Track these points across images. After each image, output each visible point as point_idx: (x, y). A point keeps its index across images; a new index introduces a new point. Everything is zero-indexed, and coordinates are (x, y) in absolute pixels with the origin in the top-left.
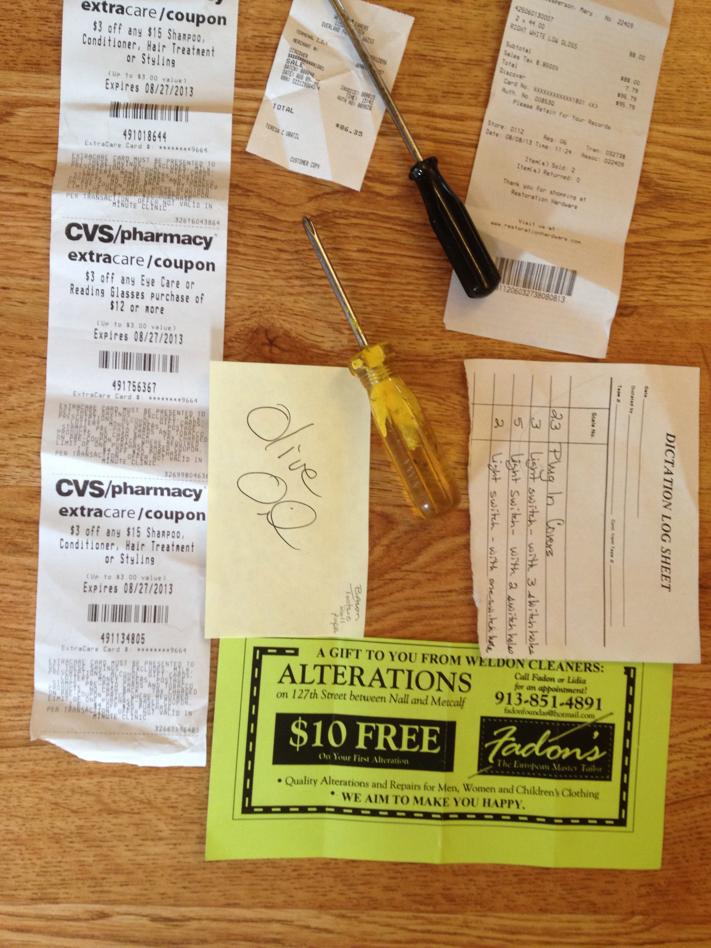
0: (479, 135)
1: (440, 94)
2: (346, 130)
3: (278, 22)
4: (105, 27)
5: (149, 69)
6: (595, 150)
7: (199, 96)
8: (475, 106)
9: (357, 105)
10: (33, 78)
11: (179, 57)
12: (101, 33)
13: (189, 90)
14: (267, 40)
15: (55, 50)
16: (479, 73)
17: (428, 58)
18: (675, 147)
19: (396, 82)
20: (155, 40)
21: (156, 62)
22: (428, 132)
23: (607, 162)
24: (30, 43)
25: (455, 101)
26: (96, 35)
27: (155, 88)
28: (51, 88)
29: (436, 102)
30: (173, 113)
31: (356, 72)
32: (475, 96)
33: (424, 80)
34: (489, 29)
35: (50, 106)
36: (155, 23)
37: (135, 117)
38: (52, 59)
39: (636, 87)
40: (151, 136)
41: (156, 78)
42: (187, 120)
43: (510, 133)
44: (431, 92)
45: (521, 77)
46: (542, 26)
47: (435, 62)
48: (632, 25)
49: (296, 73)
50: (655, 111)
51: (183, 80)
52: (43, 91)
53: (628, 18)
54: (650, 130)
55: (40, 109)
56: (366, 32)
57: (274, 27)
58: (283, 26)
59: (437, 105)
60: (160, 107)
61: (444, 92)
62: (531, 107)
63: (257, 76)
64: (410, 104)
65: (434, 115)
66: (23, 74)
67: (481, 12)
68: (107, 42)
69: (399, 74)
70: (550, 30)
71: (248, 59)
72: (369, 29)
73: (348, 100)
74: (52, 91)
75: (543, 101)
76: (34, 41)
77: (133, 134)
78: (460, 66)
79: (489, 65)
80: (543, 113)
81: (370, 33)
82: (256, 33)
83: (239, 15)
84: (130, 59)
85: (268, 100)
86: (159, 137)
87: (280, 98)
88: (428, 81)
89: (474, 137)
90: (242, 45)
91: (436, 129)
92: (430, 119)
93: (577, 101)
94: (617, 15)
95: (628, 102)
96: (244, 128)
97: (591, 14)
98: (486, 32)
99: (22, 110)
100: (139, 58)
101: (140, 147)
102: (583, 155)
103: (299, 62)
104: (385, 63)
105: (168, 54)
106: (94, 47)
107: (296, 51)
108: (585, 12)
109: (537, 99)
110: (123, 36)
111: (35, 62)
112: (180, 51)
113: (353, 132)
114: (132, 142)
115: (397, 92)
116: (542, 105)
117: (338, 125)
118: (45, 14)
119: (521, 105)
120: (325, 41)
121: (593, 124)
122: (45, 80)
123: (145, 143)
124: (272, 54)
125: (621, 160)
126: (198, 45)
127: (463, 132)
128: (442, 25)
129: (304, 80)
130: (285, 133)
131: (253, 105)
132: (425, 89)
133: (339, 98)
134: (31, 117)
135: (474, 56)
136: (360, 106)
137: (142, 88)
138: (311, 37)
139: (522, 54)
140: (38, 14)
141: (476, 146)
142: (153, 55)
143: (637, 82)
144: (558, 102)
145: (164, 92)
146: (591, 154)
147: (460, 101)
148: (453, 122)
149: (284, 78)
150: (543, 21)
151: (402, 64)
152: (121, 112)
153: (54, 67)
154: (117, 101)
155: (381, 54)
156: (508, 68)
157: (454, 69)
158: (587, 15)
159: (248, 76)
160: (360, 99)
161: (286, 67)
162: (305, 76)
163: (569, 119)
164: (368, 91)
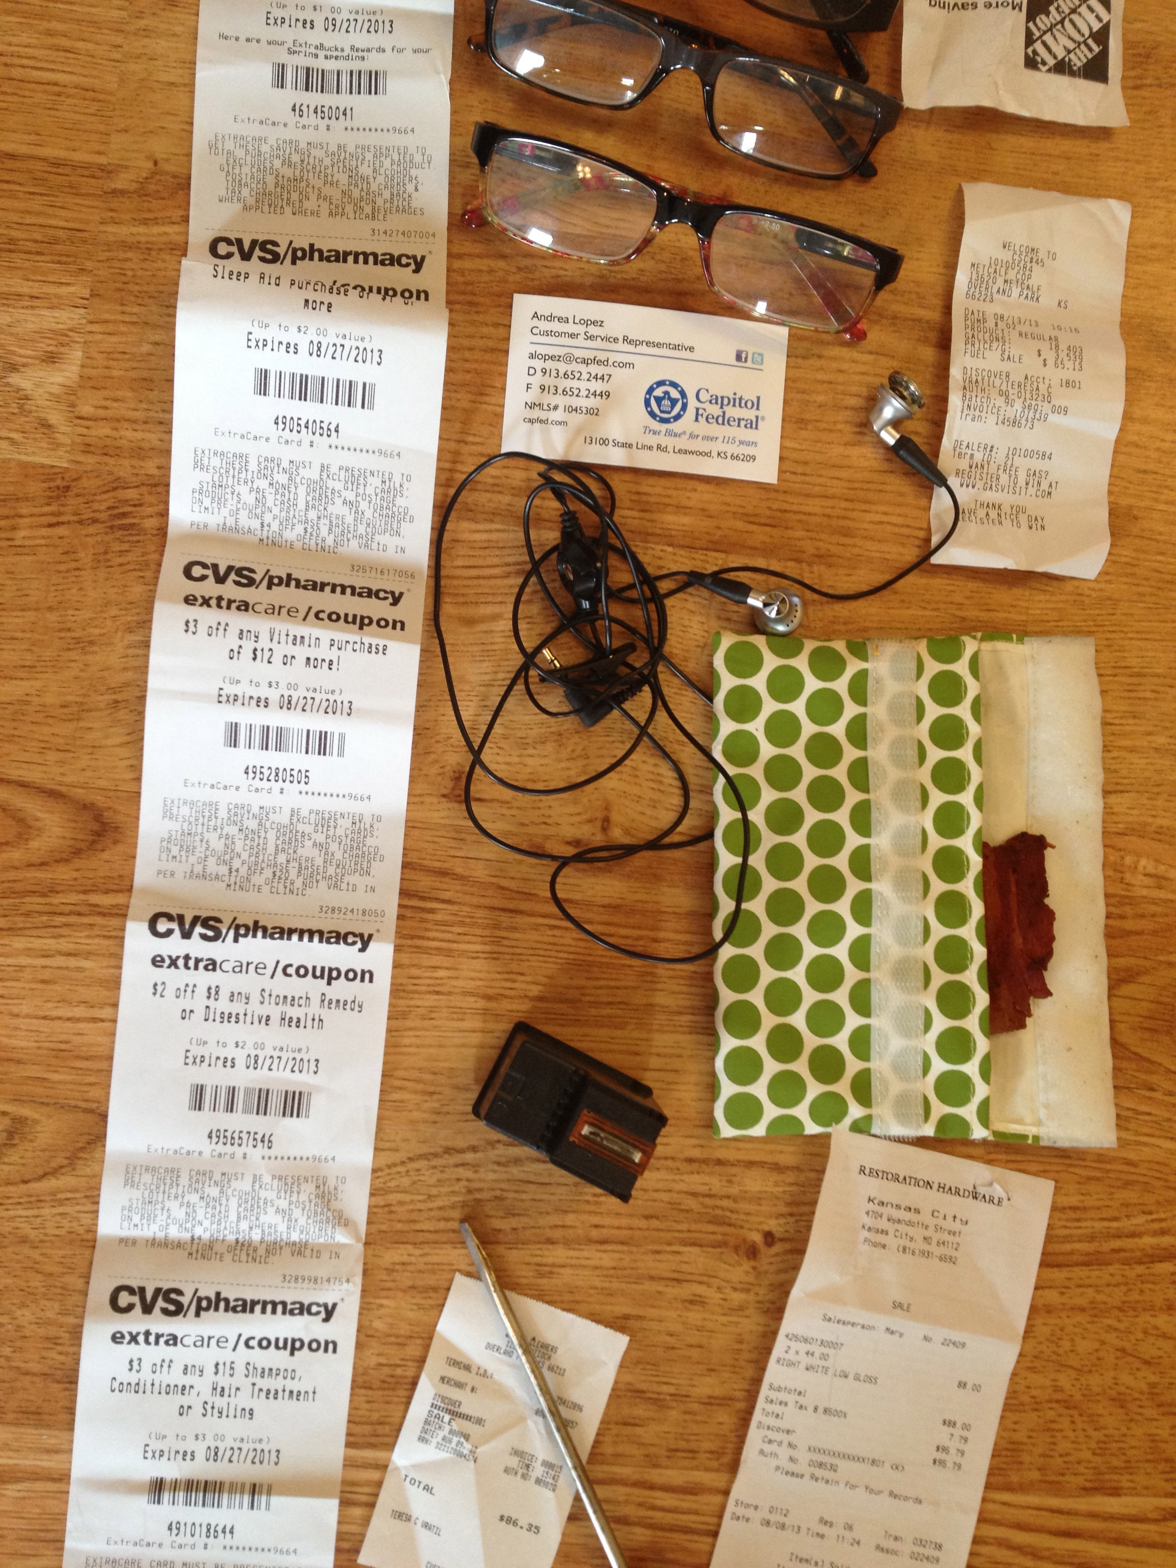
0: (721, 1517)
1: (664, 1453)
2: (515, 1523)
3: (419, 1341)
4: (146, 1366)
5: (214, 1424)
6: (896, 1539)
7: (289, 1465)
8: (717, 1470)
9: (533, 1480)
10: (31, 1434)
11: (260, 1405)
12: (141, 1375)
13: (274, 1455)
14: (399, 1371)
15: (66, 1389)
16: (726, 1418)
17: (648, 1395)
18: (1020, 1527)
19: (598, 1434)
20: (223, 1380)
21: (225, 1413)
22: (643, 1513)
23: (915, 1556)
24: (29, 1378)
25: (686, 1463)
26: (133, 1378)
27: (220, 1454)
28: (57, 1452)
29: (656, 1466)
30: (246, 1498)
31: (536, 1423)
32: (717, 1454)
33: (639, 1431)
34: (744, 1347)
35: (54, 1480)
36: (225, 1355)
37: (187, 1503)
38: (61, 1404)
39: (965, 1433)
40: (210, 1531)
41: (223, 1438)
42: (268, 1507)
43: (768, 1516)
44: (652, 1450)
45: (788, 1432)
46: (824, 1357)
47: (658, 1402)
48: (963, 1345)
49: (441, 1434)
50: (992, 1472)
51: (265, 1440)
52: (45, 1457)
53: (956, 1336)
54: (984, 1500)
55: (40, 1486)
56: (554, 1356)
57: (412, 1350)
58: (427, 1348)
59: (658, 1471)
60: (227, 1487)
61: (670, 1450)
62: (802, 1476)
63: (380, 1430)
64: (616, 1469)
65: (652, 1487)
66: (13, 1429)
67: (735, 1319)
68: (149, 1387)
69: (602, 1422)
70: (839, 1360)
71: (368, 1402)
72: (559, 1352)
73: (520, 1472)
74: (57, 1457)
75: (821, 1465)
76: (34, 1374)
77: (182, 1528)
78: (696, 1406)
79: (741, 1405)
80: (821, 1485)
81: (561, 1358)
82: (382, 1360)
83: (358, 1331)
84: (183, 1410)
85: (397, 1469)
86: (224, 1532)
87: (414, 1466)
88: (647, 1433)
89: (714, 1520)
90: (360, 1380)
91: (654, 1508)
92: (647, 1493)
93: (873, 1462)
94: (939, 1333)
95: (951, 1458)
96: (357, 1512)
97: (901, 1335)
98: (739, 1350)
99: (9, 1486)
100: (198, 1409)
101: (193, 1546)
102: (878, 1548)
103: (447, 1418)
104: (580, 1409)
105: (244, 1400)
106: (129, 1397)
107: (443, 1399)
108: (892, 1333)
109: (811, 1463)
110: (175, 1377)
111: (33, 1409)
112: (263, 1395)
113: (526, 1526)
114: (180, 1539)
115: (598, 1451)
116: (819, 1472)
117: (502, 1518)
118: (53, 1331)
119: (787, 1473)
120: (489, 1373)
121: (895, 1496)
122: (47, 1437)
123: (200, 1540)
124: (406, 1393)
125: (936, 1553)
126: (290, 1385)
127: (696, 1513)
128: (671, 1341)
129: (453, 1445)
130: (419, 1523)
131: (374, 1475)
132: (642, 1444)
133: (507, 1470)
134: (24, 1498)
135: (718, 1391)
136: (538, 1481)
137: (200, 1455)
138: (467, 1368)
139: (791, 1398)
140: (42, 1332)
141: (715, 1534)
142: (220, 1402)
143: (966, 1427)
144: (843, 1464)
145: (234, 1458)
146: (891, 1544)
147: (695, 1463)
148: (682, 1496)
149: (422, 1439)
150: (826, 1350)
151: (608, 1406)
152: (166, 1496)
153: (65, 1417)
154: (160, 1475)
155: (575, 1395)
156: (771, 1421)
157: (686, 1412)
158: (896, 1337)
159: (367, 1429)
160: (538, 1470)
161: (427, 1422)
162: (455, 1439)
163: (861, 1492)
164: (551, 1459)
